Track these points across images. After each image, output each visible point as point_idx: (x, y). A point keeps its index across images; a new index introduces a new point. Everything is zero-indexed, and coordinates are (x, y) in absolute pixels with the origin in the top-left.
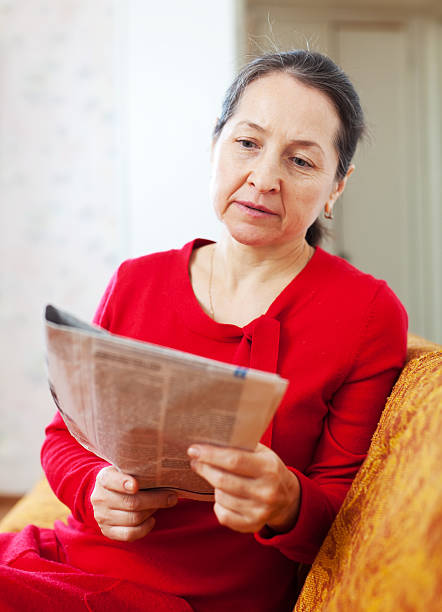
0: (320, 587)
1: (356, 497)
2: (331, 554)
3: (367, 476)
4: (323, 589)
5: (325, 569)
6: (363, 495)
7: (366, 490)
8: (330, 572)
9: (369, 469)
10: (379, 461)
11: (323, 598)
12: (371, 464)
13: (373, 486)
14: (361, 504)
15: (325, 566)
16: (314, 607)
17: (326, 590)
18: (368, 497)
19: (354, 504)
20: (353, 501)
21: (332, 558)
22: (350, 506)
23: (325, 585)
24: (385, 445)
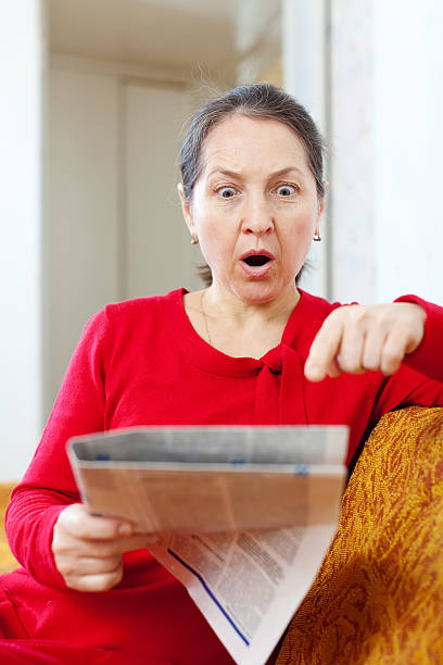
0: (344, 638)
1: (392, 547)
3: (404, 525)
4: (346, 643)
5: (351, 622)
6: (399, 545)
7: (403, 539)
8: (356, 625)
9: (406, 518)
10: (419, 509)
11: (346, 652)
12: (408, 513)
14: (397, 553)
17: (350, 643)
18: (405, 546)
19: (389, 555)
20: (388, 552)
21: (361, 610)
22: (385, 556)
23: (348, 639)
24: (426, 493)
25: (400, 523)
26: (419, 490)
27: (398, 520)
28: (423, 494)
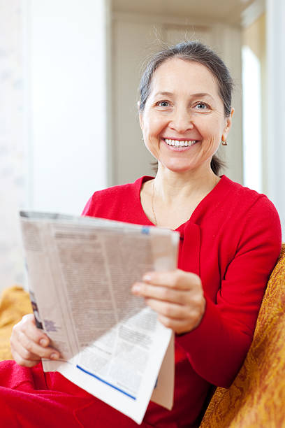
0: (234, 399)
1: (262, 341)
2: (243, 378)
3: (269, 327)
4: (236, 400)
5: (238, 388)
6: (266, 339)
7: (268, 335)
8: (242, 390)
9: (271, 322)
10: (277, 317)
11: (236, 406)
12: (272, 319)
13: (273, 333)
14: (265, 345)
15: (238, 386)
16: (228, 412)
17: (238, 401)
18: (269, 340)
19: (261, 345)
20: (259, 343)
21: (243, 380)
22: (257, 346)
23: (238, 398)
24: (282, 307)
25: (267, 325)
26: (278, 305)
27: (266, 324)
28: (280, 307)
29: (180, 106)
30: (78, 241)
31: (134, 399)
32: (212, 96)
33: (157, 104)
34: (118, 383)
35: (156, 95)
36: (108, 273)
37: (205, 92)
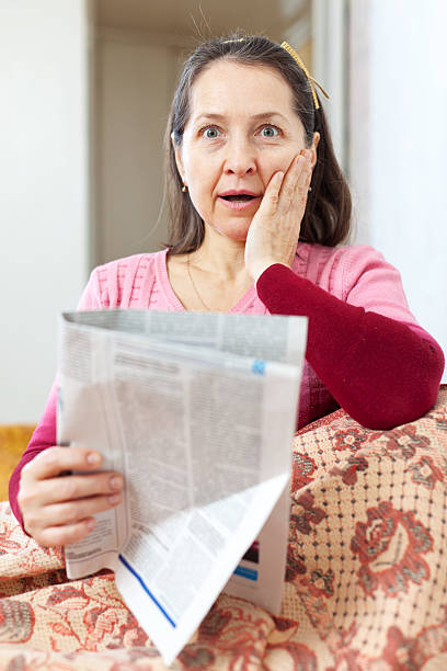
29: (237, 135)
30: (150, 373)
31: (174, 625)
32: (286, 116)
33: (200, 133)
34: (161, 597)
35: (198, 118)
36: (187, 432)
37: (272, 110)
